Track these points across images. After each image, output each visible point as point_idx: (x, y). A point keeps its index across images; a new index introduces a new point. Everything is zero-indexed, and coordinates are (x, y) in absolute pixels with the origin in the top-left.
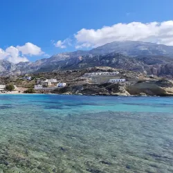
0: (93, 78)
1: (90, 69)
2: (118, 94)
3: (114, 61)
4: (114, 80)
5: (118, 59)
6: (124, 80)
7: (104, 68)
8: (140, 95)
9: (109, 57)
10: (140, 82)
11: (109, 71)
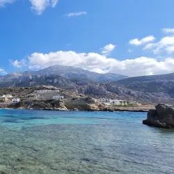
0: (41, 95)
1: (38, 86)
2: (59, 109)
3: (56, 81)
4: (56, 97)
5: (58, 79)
6: (63, 97)
7: (48, 87)
8: (74, 110)
9: (52, 78)
10: (74, 99)
11: (52, 89)
